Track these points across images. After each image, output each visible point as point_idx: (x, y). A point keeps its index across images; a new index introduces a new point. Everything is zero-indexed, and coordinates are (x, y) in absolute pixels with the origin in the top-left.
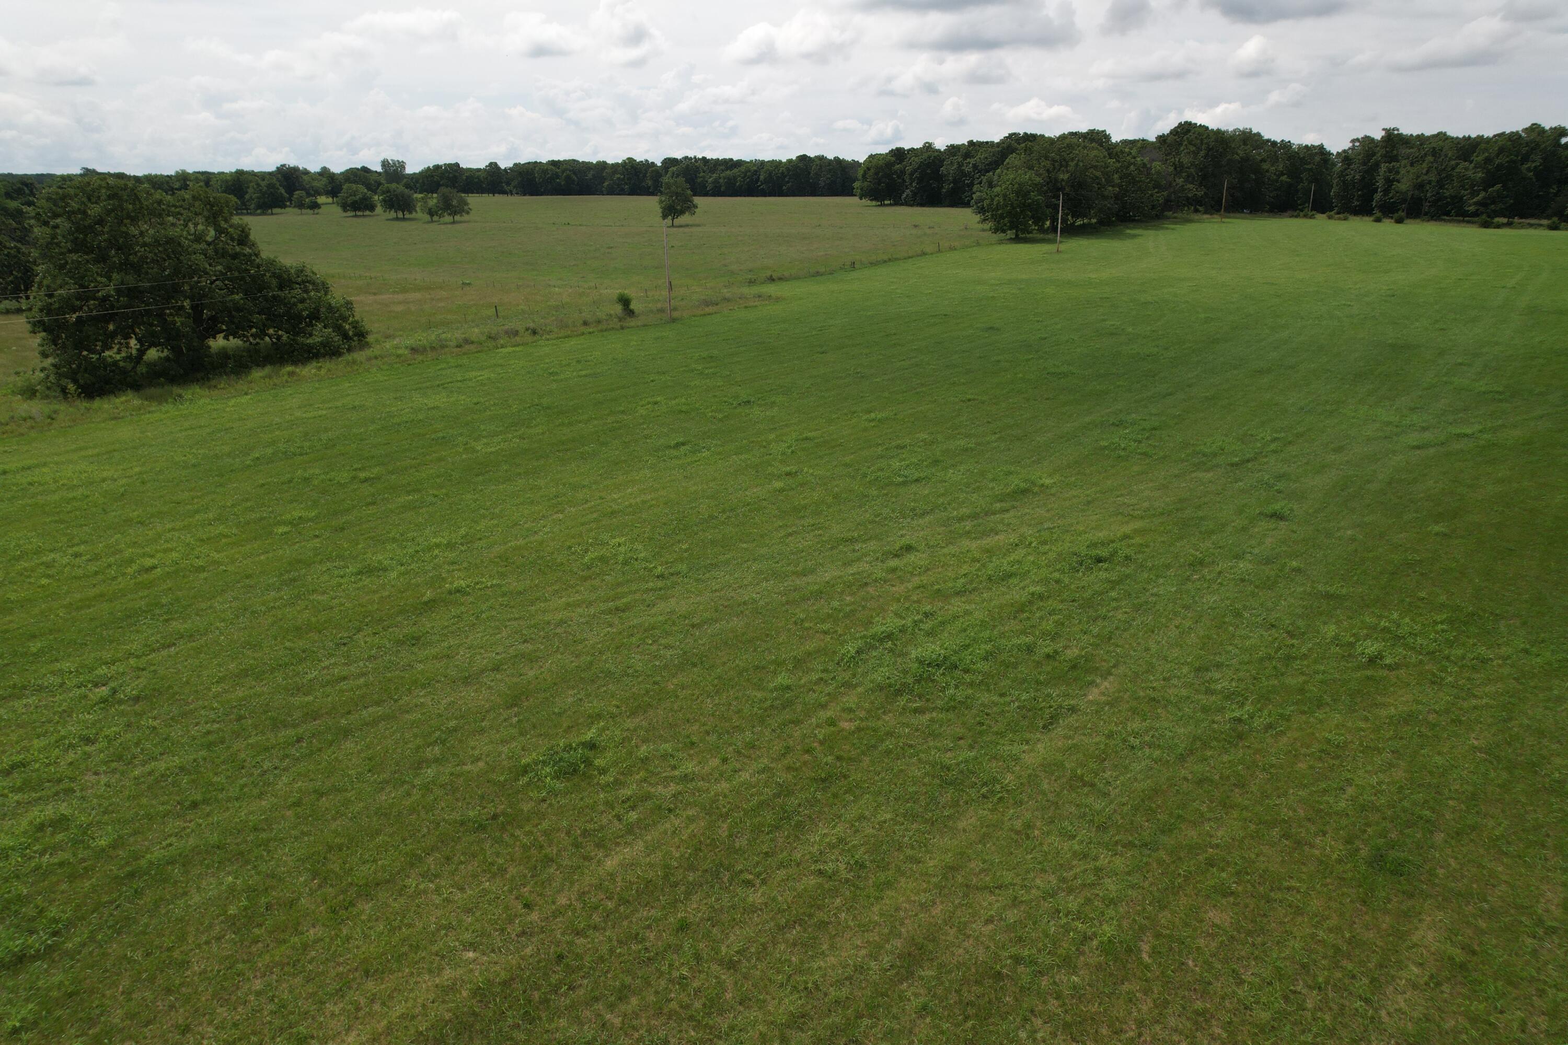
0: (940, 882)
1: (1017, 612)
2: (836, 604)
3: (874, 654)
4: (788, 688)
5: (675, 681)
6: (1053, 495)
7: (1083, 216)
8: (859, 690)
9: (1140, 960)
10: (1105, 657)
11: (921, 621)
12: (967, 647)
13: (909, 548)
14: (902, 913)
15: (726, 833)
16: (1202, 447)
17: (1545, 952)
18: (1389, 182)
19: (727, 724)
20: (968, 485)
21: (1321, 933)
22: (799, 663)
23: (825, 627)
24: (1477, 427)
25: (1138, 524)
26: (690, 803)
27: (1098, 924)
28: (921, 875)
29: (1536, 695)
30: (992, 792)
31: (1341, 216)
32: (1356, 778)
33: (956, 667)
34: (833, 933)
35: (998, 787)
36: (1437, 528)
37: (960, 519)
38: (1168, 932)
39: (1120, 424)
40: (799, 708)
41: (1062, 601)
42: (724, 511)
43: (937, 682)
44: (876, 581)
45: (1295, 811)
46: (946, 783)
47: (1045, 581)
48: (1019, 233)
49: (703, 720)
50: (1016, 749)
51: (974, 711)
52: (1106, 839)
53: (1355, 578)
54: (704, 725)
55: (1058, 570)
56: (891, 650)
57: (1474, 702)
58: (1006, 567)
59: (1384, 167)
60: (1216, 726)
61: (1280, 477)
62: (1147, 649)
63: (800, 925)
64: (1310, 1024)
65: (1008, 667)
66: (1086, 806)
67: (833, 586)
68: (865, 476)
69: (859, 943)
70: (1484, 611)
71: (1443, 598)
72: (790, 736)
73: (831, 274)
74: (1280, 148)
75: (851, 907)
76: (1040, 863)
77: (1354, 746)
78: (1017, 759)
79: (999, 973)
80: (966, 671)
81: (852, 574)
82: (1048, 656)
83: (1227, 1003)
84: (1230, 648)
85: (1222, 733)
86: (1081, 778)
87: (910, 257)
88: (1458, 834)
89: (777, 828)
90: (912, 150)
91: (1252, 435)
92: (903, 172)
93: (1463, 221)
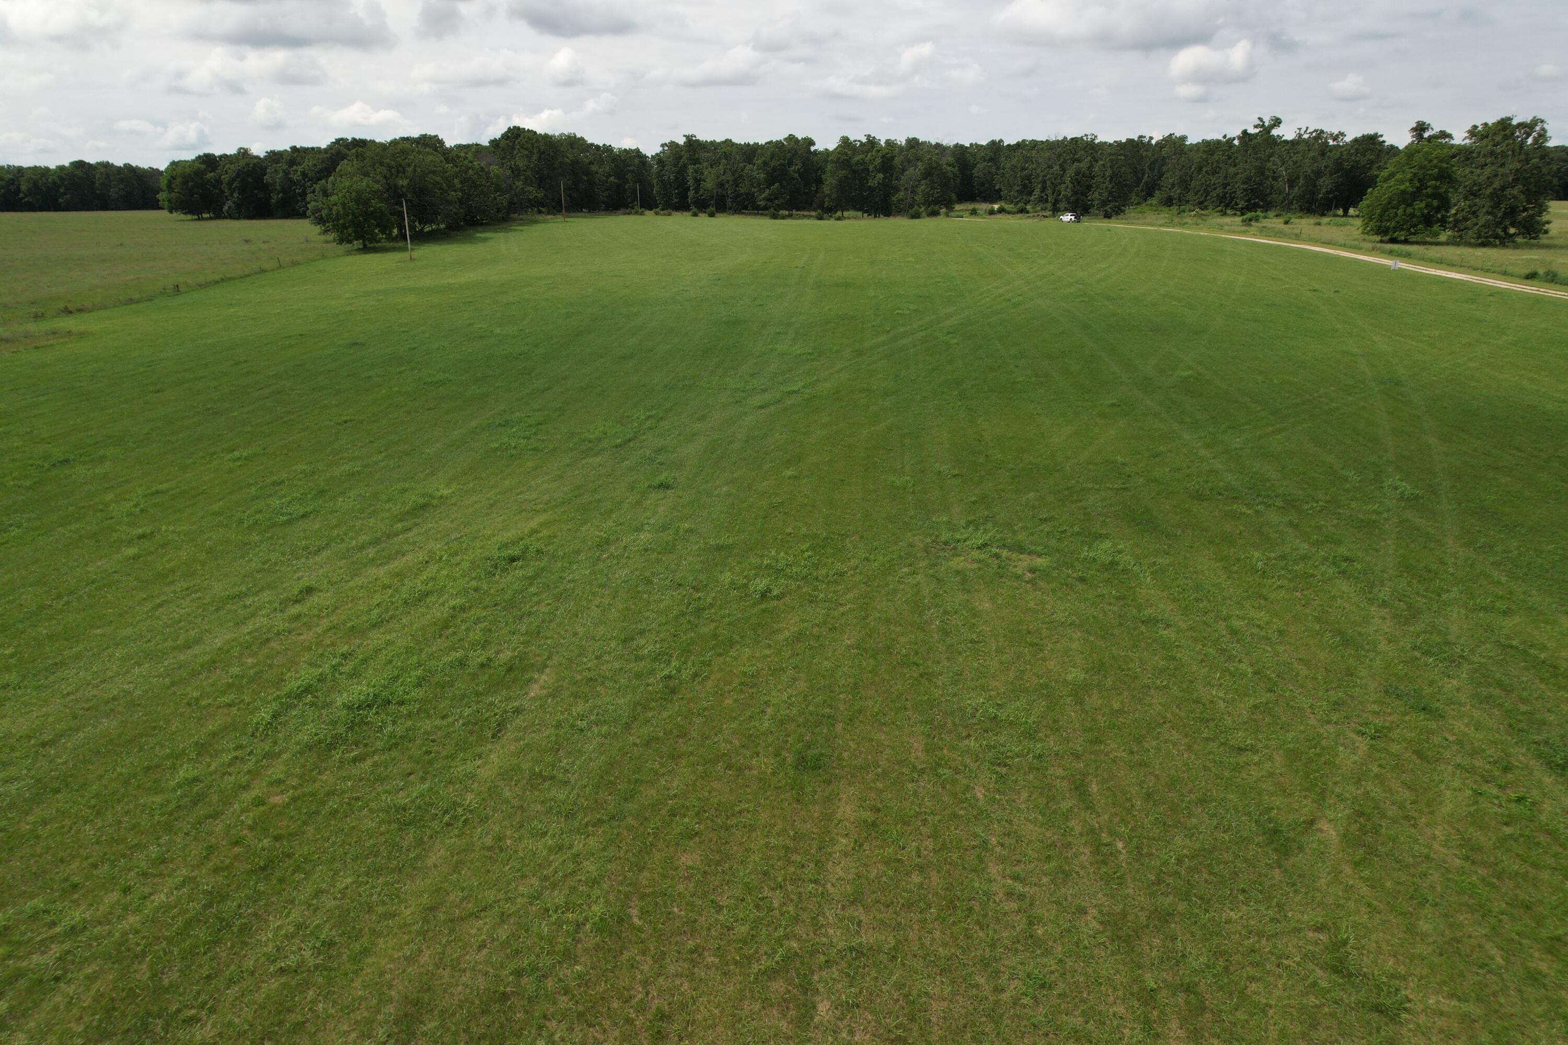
0: (422, 927)
1: (442, 629)
2: (235, 670)
3: (294, 713)
4: (196, 780)
5: (31, 819)
6: (455, 504)
7: (431, 222)
8: (285, 756)
9: (633, 927)
10: (538, 652)
11: (340, 664)
12: (395, 679)
13: (310, 590)
14: (388, 976)
15: (148, 975)
16: (587, 434)
17: (921, 790)
18: (698, 181)
19: (121, 847)
20: (362, 511)
21: (773, 840)
22: (202, 749)
23: (226, 699)
24: (801, 384)
25: (543, 518)
26: (86, 959)
27: (587, 908)
28: (400, 928)
29: (880, 592)
30: (455, 818)
31: (665, 212)
32: (772, 699)
33: (389, 702)
34: (313, 1031)
35: (460, 810)
36: (789, 473)
37: (362, 548)
38: (651, 890)
39: (506, 424)
40: (215, 798)
41: (485, 608)
42: (59, 597)
43: (372, 723)
44: (278, 634)
45: (731, 743)
46: (404, 825)
47: (465, 592)
48: (367, 243)
49: (84, 853)
50: (469, 767)
51: (418, 742)
52: (576, 824)
53: (737, 527)
54: (87, 858)
55: (475, 578)
56: (312, 704)
57: (841, 609)
58: (420, 586)
59: (691, 169)
60: (650, 688)
61: (659, 451)
62: (575, 634)
63: (270, 1039)
64: (779, 920)
65: (443, 687)
66: (551, 800)
67: (228, 651)
68: (241, 522)
69: (346, 1028)
70: (833, 533)
71: (804, 530)
72: (210, 834)
73: (149, 300)
74: (603, 152)
75: (328, 993)
76: (519, 870)
77: (765, 672)
78: (472, 776)
79: (504, 994)
80: (401, 703)
81: (248, 633)
82: (482, 666)
83: (713, 932)
84: (648, 614)
85: (657, 693)
86: (540, 774)
87: (246, 276)
88: (851, 720)
89: (217, 942)
90: (224, 157)
91: (628, 417)
92: (218, 181)
93: (758, 214)
